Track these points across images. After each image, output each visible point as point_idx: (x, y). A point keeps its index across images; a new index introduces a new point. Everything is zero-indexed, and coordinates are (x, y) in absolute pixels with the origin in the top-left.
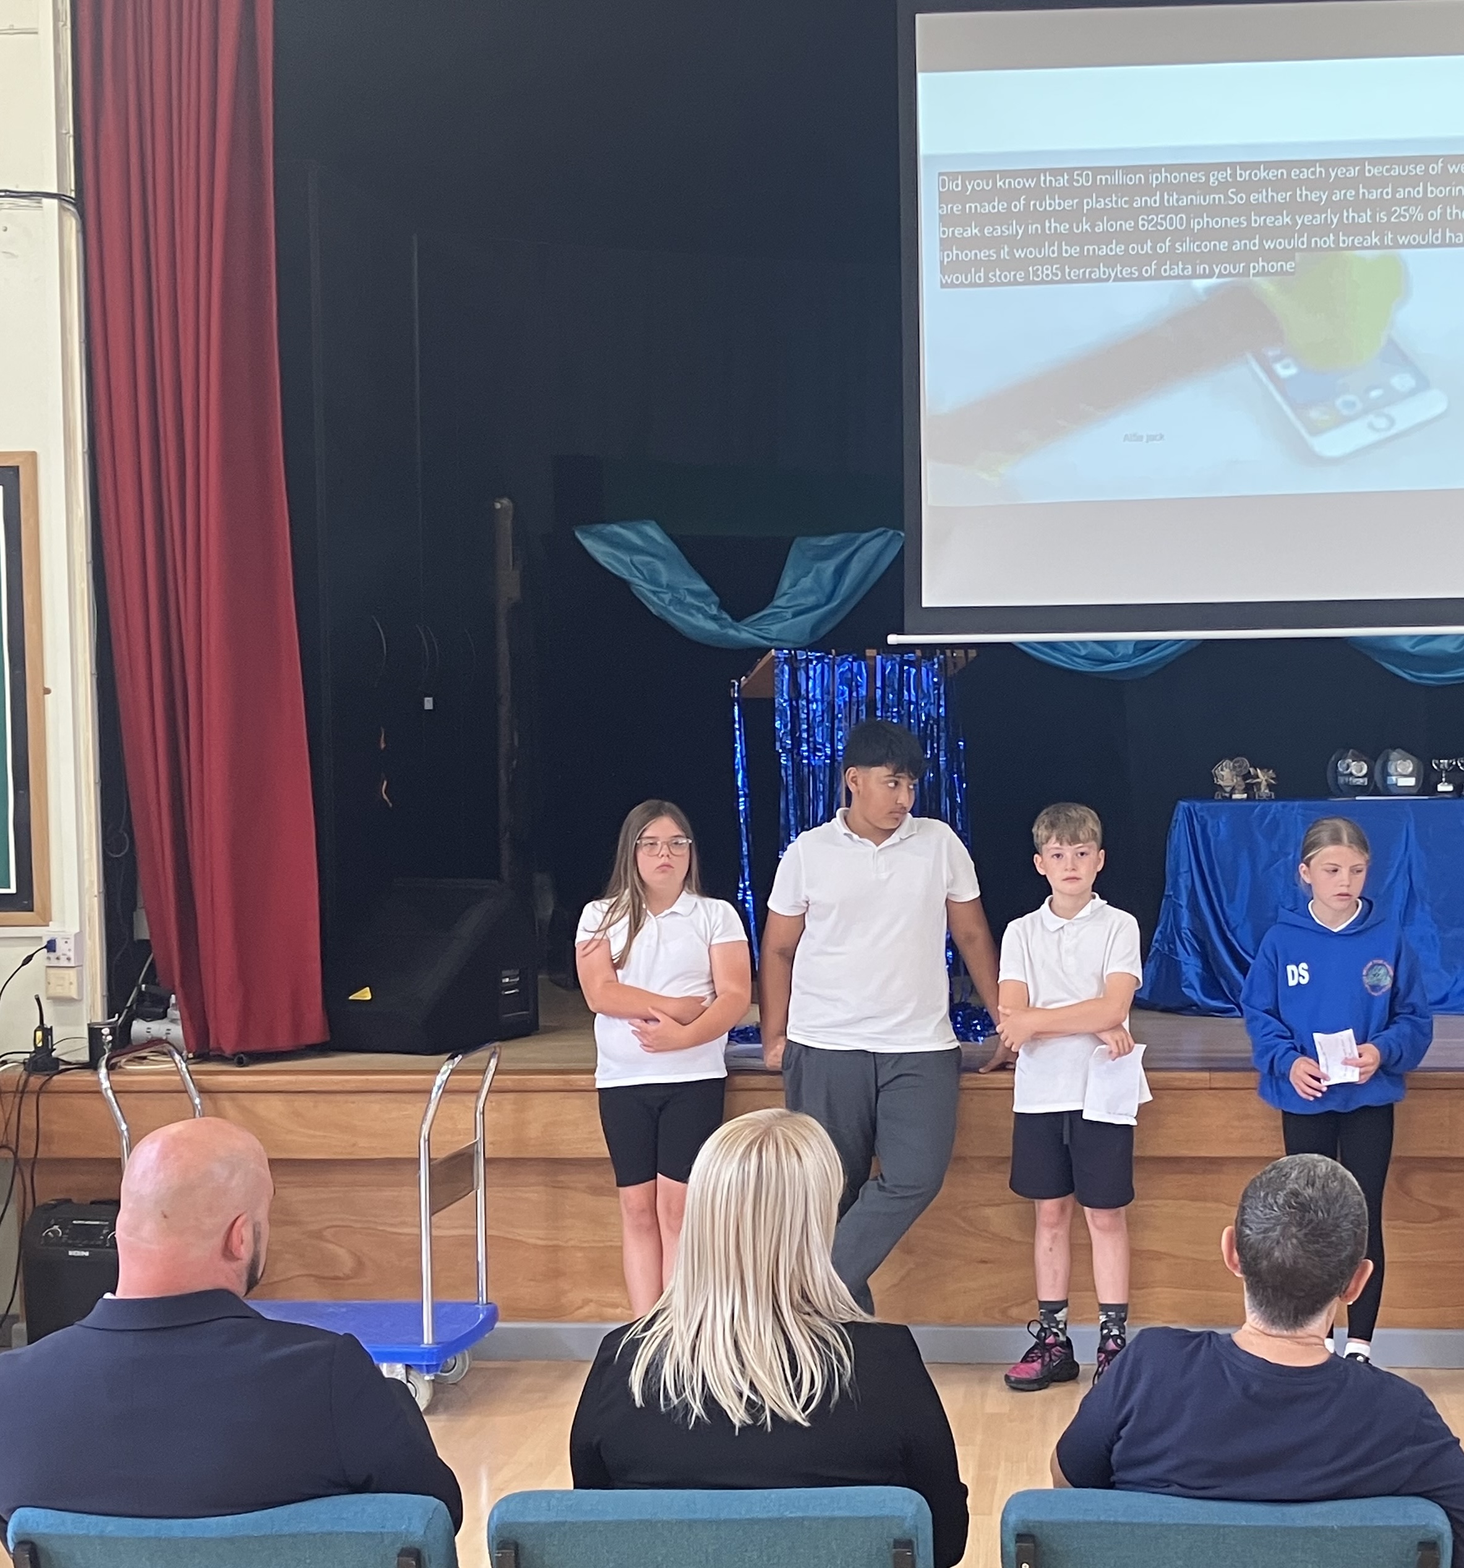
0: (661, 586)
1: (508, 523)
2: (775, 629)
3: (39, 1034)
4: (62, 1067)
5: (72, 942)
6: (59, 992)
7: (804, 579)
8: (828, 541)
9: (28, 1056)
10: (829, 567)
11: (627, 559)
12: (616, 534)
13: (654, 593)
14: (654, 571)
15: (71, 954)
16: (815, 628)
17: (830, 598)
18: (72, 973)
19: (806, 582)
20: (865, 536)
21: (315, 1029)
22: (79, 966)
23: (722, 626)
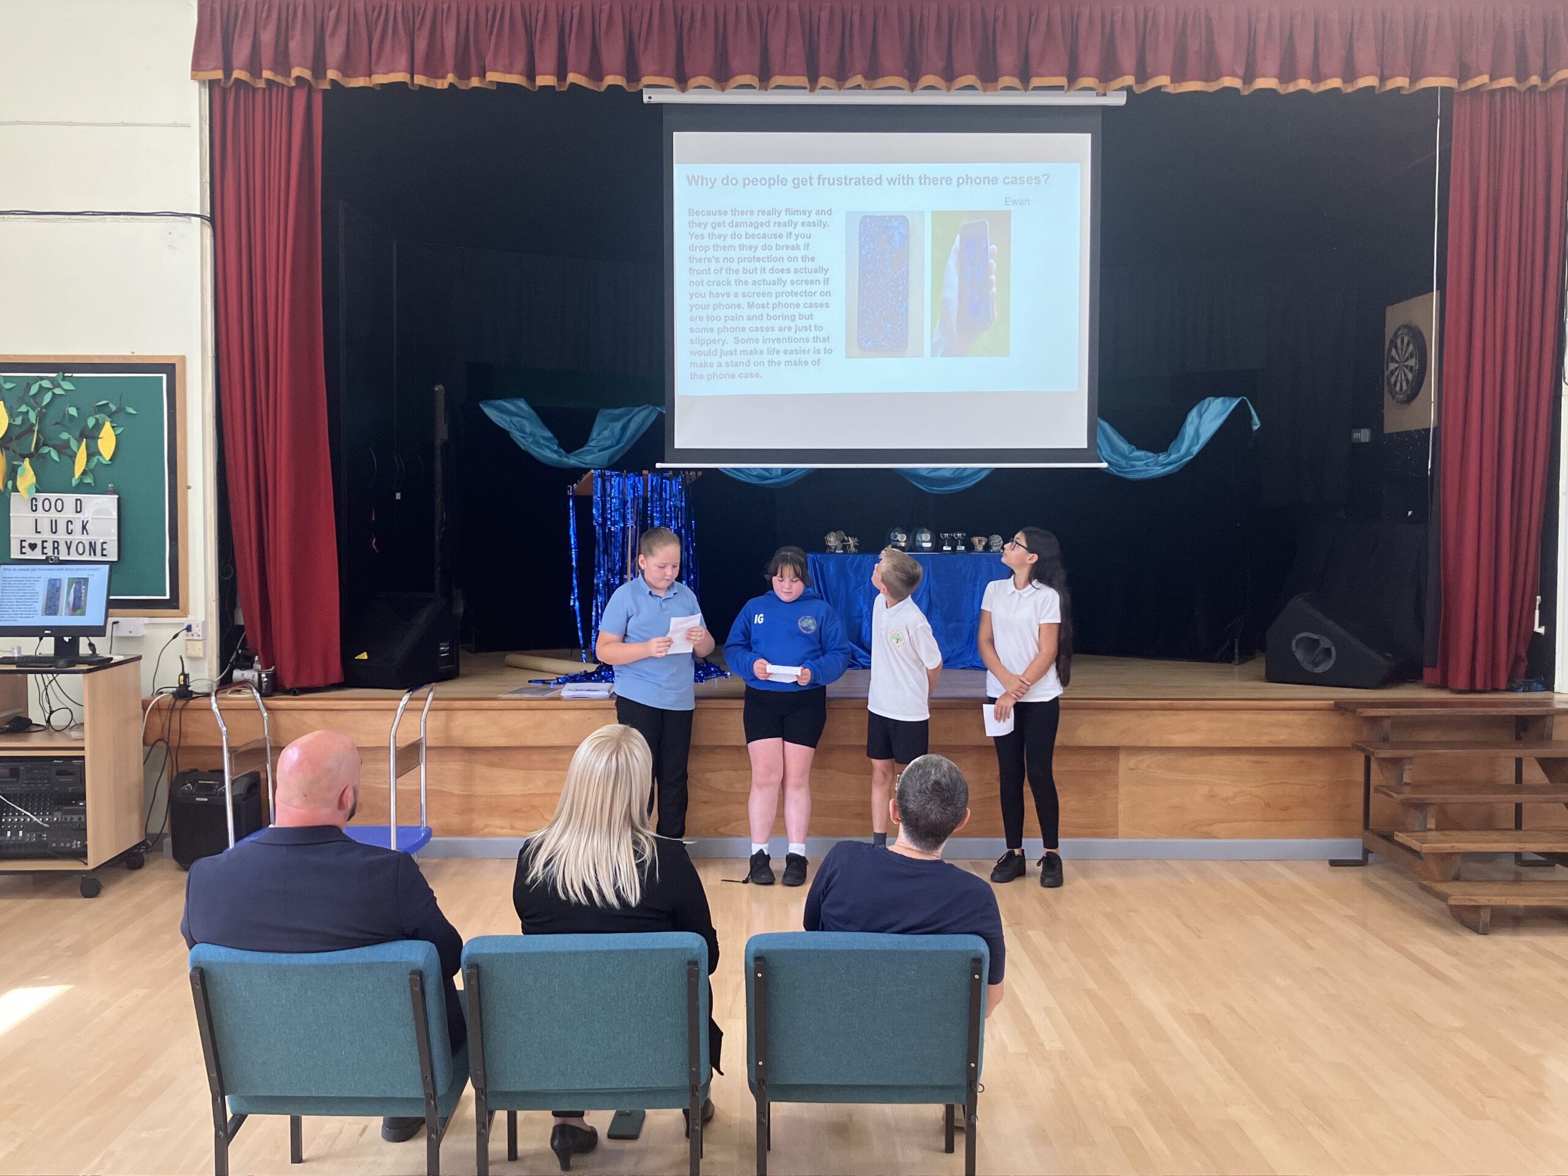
0: (525, 432)
1: (442, 397)
2: (589, 458)
3: (182, 677)
4: (194, 696)
5: (200, 627)
6: (192, 653)
7: (604, 432)
8: (618, 411)
9: (175, 689)
10: (618, 426)
11: (508, 419)
12: (503, 405)
13: (523, 437)
14: (522, 425)
15: (200, 633)
16: (611, 457)
17: (618, 442)
18: (200, 645)
19: (606, 433)
20: (638, 409)
21: (336, 675)
22: (204, 640)
23: (560, 456)
